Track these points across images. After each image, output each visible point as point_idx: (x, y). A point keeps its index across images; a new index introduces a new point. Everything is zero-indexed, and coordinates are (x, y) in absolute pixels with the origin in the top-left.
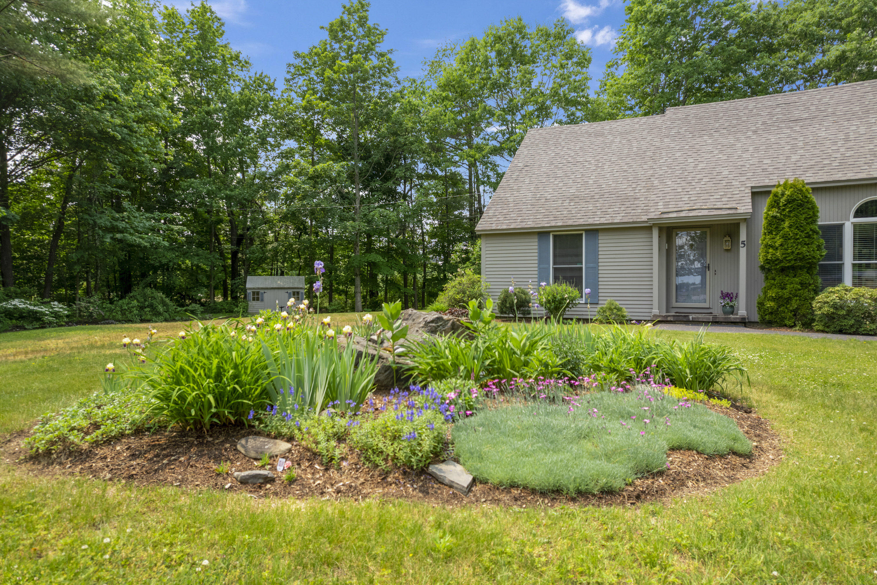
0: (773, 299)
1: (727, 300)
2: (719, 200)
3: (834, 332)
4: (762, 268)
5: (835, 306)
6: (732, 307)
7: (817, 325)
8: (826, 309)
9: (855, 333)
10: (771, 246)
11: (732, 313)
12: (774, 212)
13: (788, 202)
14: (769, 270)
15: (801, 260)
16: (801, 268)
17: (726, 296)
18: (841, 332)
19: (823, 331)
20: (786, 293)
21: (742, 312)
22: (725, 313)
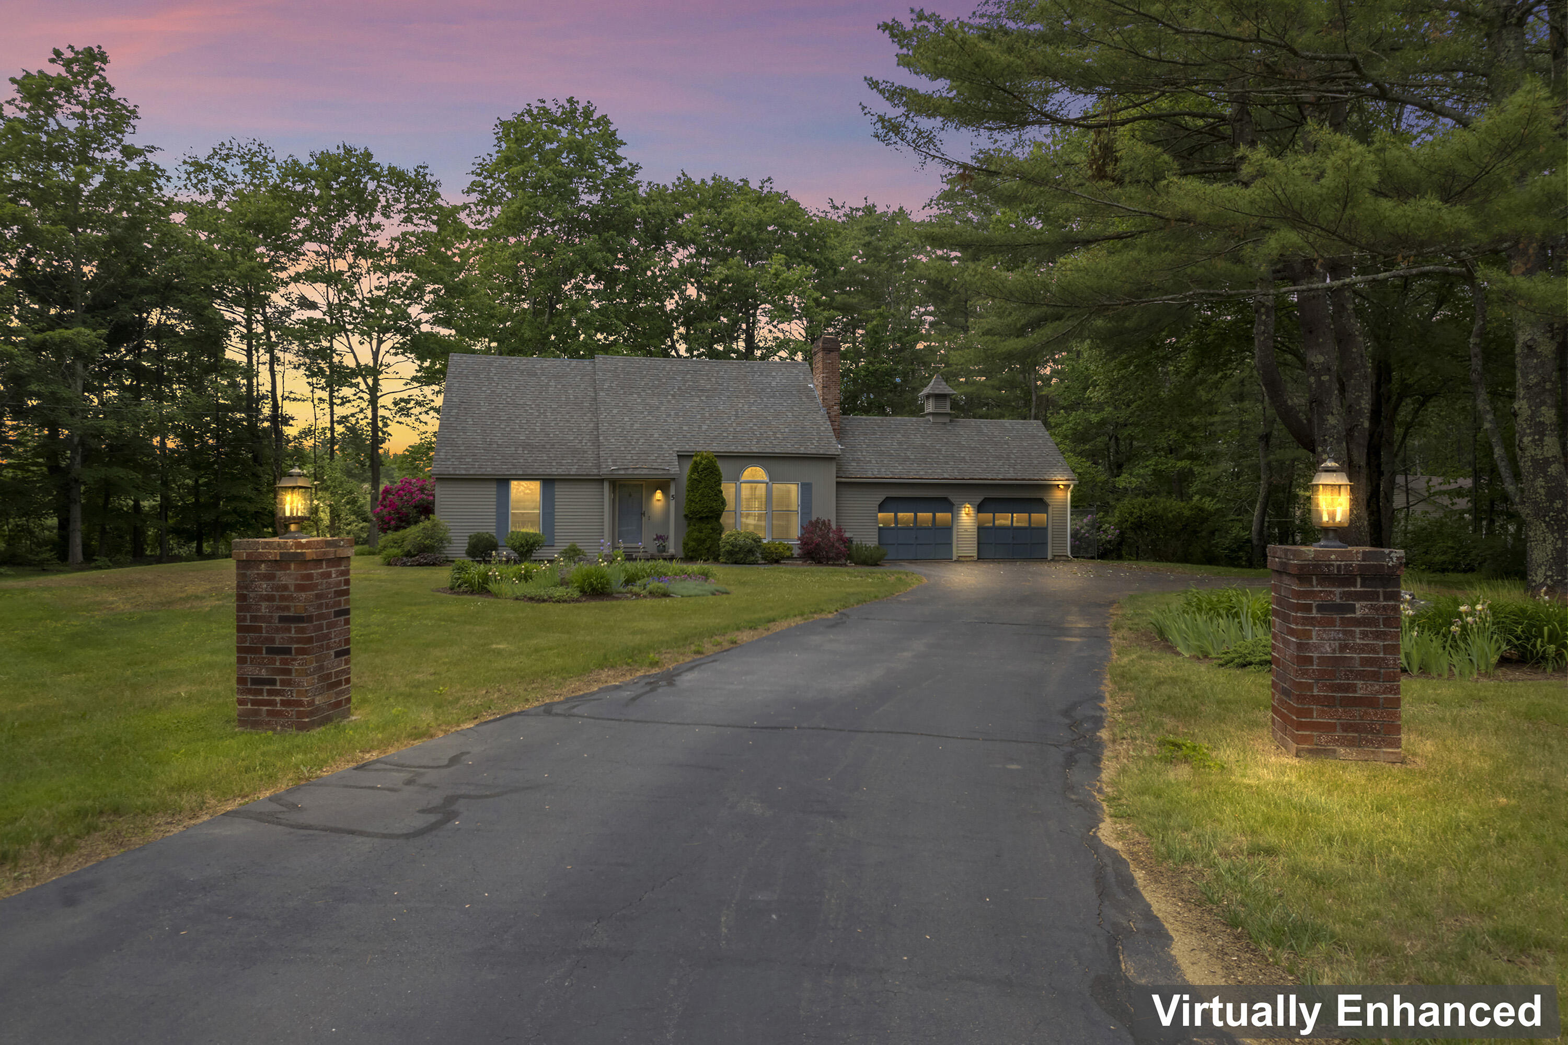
0: (694, 540)
1: (661, 541)
2: (655, 461)
3: (732, 563)
4: (686, 516)
5: (732, 545)
6: (664, 546)
7: (722, 559)
8: (728, 547)
9: (744, 563)
10: (693, 501)
11: (664, 551)
12: (695, 476)
13: (705, 469)
14: (691, 518)
15: (711, 512)
16: (711, 517)
17: (659, 538)
18: (736, 563)
19: (726, 563)
20: (703, 536)
21: (672, 551)
22: (659, 551)
